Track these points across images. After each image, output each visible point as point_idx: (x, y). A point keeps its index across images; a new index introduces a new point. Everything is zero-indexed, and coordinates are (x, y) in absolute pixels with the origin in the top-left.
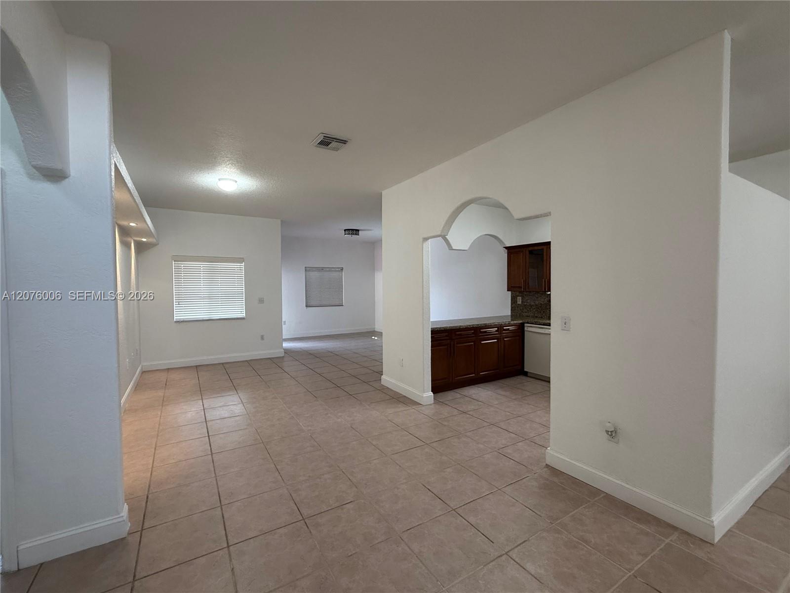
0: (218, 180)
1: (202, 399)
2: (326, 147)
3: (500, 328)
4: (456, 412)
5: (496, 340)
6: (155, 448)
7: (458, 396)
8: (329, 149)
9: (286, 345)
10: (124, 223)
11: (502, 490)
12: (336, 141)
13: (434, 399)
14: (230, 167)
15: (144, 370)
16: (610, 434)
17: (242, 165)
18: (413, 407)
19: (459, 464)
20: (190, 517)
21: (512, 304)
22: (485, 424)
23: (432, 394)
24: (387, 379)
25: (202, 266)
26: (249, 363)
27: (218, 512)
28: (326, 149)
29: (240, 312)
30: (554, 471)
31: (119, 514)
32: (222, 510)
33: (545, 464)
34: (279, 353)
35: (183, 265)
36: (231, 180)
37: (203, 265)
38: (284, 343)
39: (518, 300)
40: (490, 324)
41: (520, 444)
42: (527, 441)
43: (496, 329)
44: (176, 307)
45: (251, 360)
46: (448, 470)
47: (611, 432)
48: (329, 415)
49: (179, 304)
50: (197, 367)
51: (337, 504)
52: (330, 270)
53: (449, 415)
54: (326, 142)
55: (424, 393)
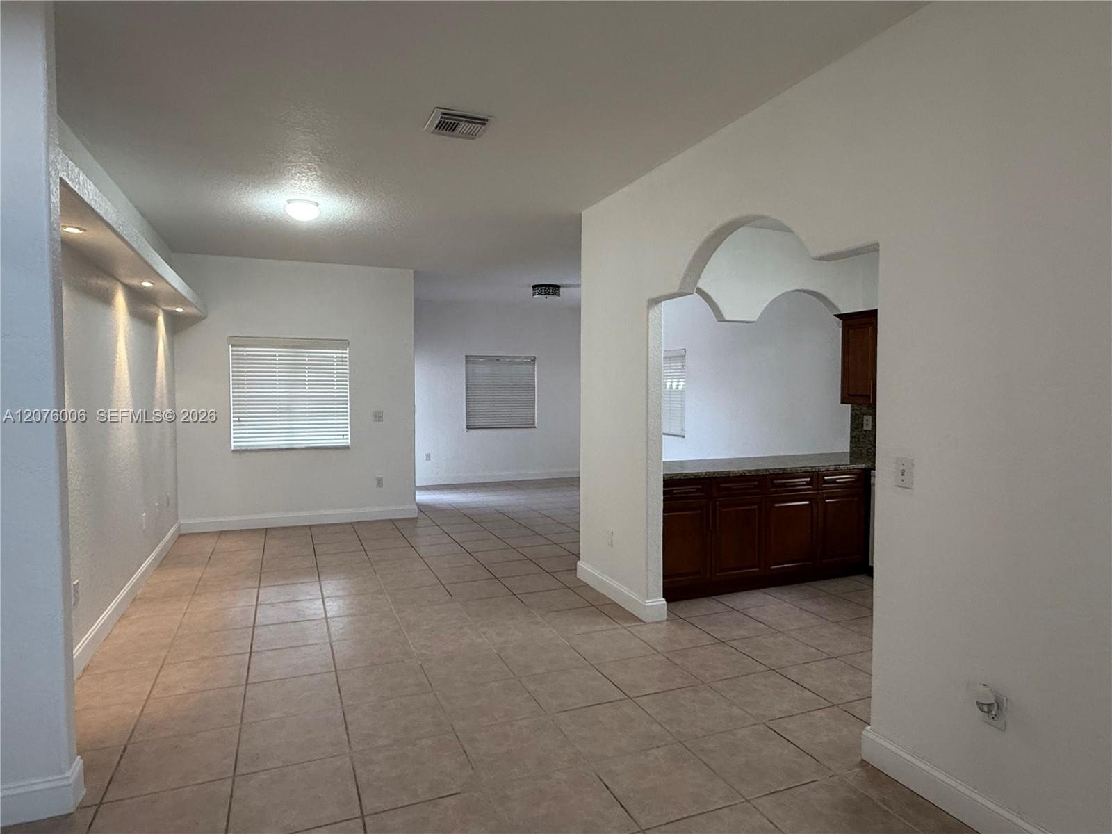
0: (286, 203)
1: (259, 587)
2: (450, 133)
3: (816, 477)
4: (706, 639)
5: (807, 503)
6: (161, 667)
7: (719, 607)
8: (457, 137)
9: (421, 497)
10: (134, 282)
11: (751, 801)
12: (466, 121)
13: (668, 610)
14: (299, 177)
15: (182, 532)
16: (986, 709)
17: (318, 174)
18: (625, 625)
19: (680, 742)
20: (180, 790)
21: (852, 430)
22: (759, 668)
23: (663, 601)
24: (587, 569)
25: (277, 354)
26: (354, 526)
27: (227, 786)
28: (453, 136)
29: (342, 437)
30: (873, 774)
31: (63, 773)
32: (233, 783)
33: (860, 758)
34: (410, 511)
35: (246, 352)
36: (307, 201)
37: (279, 353)
38: (417, 493)
39: (865, 422)
40: (794, 471)
41: (821, 713)
42: (835, 709)
43: (808, 479)
44: (234, 425)
45: (358, 522)
46: (655, 752)
47: (989, 705)
48: (466, 629)
49: (239, 421)
50: (267, 531)
51: (428, 797)
52: (512, 360)
53: (692, 645)
54: (449, 123)
55: (648, 599)
